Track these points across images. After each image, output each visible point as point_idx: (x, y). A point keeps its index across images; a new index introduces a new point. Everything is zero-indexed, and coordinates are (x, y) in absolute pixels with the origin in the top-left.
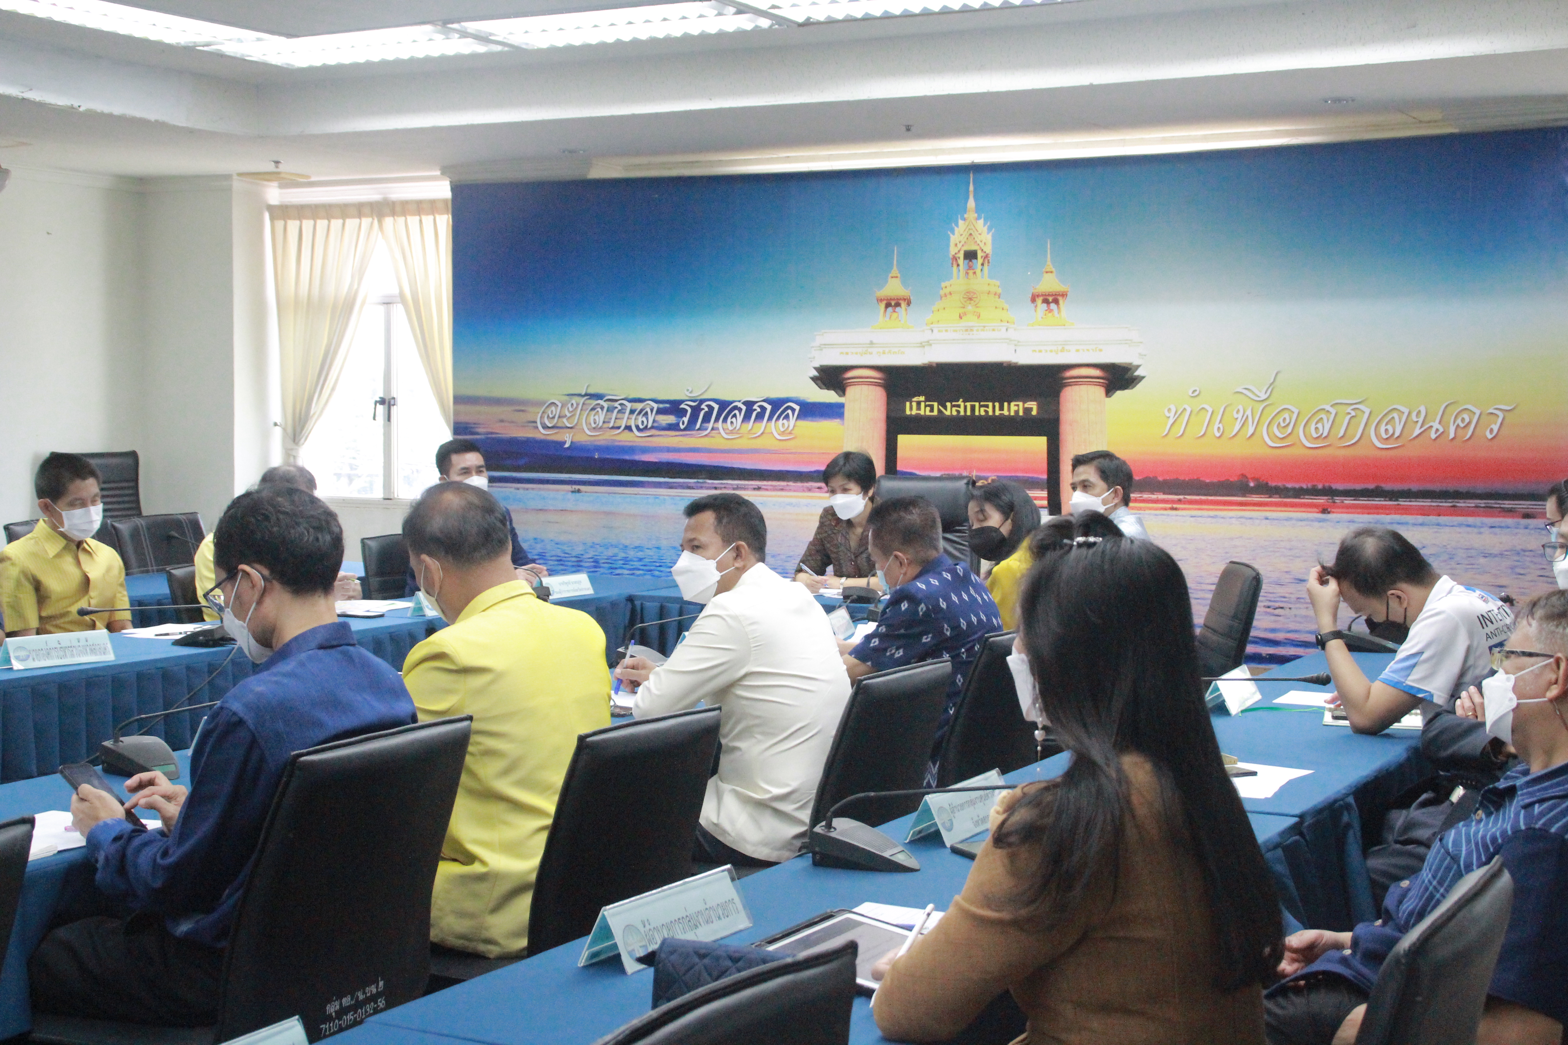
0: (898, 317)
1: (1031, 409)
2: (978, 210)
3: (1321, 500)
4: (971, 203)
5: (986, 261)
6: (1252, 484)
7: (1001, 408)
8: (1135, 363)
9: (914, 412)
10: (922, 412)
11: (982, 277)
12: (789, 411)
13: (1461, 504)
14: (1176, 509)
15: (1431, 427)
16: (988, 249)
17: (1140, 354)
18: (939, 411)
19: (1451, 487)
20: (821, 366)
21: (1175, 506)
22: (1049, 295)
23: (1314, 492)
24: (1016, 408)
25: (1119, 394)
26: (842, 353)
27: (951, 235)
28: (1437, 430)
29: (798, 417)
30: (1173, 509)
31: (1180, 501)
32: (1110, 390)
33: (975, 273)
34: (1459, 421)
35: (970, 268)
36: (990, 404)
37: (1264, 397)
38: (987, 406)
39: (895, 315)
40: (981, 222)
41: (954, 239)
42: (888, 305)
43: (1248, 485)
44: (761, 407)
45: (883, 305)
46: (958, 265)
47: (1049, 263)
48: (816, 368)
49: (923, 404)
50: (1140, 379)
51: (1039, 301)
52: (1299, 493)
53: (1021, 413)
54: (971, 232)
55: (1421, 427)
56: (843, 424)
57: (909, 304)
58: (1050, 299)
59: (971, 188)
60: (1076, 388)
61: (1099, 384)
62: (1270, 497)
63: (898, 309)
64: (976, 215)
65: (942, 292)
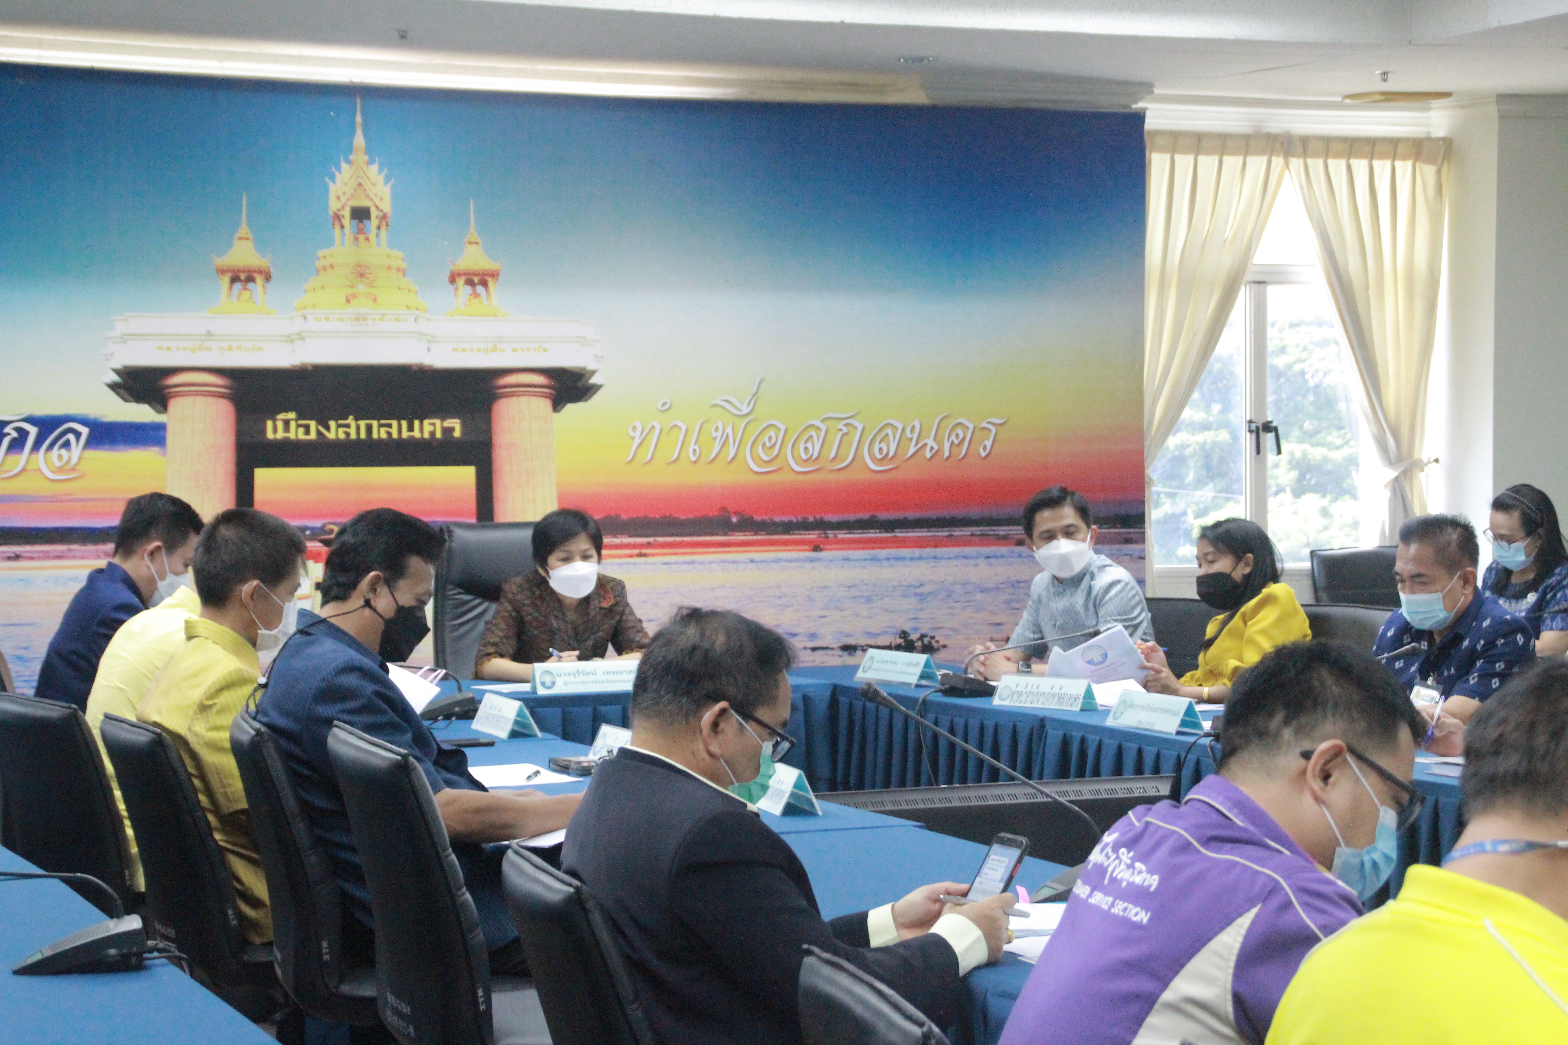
0: (251, 297)
1: (452, 430)
2: (368, 151)
3: (812, 536)
4: (359, 140)
5: (384, 223)
6: (734, 520)
7: (411, 428)
8: (590, 366)
9: (280, 435)
10: (292, 435)
11: (379, 245)
12: (71, 437)
13: (957, 532)
14: (645, 555)
15: (925, 445)
16: (386, 206)
17: (596, 356)
18: (319, 433)
19: (946, 513)
20: (126, 368)
21: (644, 551)
22: (475, 275)
23: (805, 526)
24: (431, 428)
25: (570, 408)
26: (160, 348)
27: (331, 184)
28: (932, 448)
29: (89, 444)
30: (641, 555)
31: (649, 545)
32: (558, 404)
33: (367, 239)
34: (953, 437)
35: (360, 231)
36: (394, 423)
37: (746, 410)
38: (390, 426)
39: (246, 294)
40: (375, 168)
41: (334, 189)
42: (234, 279)
43: (730, 522)
44: (19, 430)
45: (226, 279)
46: (342, 227)
47: (472, 229)
48: (117, 372)
49: (293, 424)
50: (595, 389)
51: (461, 282)
52: (788, 528)
53: (439, 435)
54: (361, 181)
55: (916, 445)
56: (164, 455)
57: (268, 277)
58: (476, 280)
59: (359, 119)
60: (514, 400)
61: (545, 396)
62: (756, 534)
63: (250, 285)
64: (366, 158)
65: (319, 264)
